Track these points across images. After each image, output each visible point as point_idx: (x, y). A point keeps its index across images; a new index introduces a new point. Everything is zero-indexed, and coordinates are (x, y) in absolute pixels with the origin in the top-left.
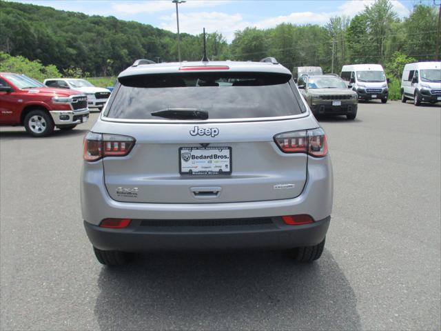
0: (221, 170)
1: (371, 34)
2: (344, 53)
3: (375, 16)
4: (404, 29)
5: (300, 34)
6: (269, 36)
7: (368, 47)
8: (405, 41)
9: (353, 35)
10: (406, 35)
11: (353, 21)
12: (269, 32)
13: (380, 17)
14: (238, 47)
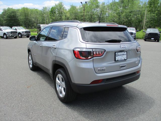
0: (125, 59)
1: (58, 14)
2: (49, 20)
3: (59, 8)
4: (68, 13)
5: (31, 12)
6: (18, 12)
7: (57, 18)
8: (69, 17)
9: (52, 14)
10: (69, 15)
11: (51, 9)
12: (18, 10)
13: (60, 8)
14: (5, 15)
